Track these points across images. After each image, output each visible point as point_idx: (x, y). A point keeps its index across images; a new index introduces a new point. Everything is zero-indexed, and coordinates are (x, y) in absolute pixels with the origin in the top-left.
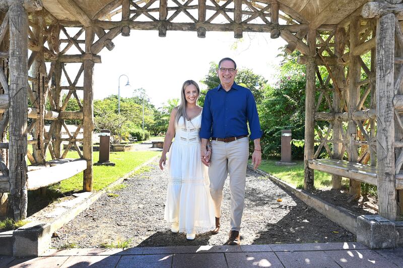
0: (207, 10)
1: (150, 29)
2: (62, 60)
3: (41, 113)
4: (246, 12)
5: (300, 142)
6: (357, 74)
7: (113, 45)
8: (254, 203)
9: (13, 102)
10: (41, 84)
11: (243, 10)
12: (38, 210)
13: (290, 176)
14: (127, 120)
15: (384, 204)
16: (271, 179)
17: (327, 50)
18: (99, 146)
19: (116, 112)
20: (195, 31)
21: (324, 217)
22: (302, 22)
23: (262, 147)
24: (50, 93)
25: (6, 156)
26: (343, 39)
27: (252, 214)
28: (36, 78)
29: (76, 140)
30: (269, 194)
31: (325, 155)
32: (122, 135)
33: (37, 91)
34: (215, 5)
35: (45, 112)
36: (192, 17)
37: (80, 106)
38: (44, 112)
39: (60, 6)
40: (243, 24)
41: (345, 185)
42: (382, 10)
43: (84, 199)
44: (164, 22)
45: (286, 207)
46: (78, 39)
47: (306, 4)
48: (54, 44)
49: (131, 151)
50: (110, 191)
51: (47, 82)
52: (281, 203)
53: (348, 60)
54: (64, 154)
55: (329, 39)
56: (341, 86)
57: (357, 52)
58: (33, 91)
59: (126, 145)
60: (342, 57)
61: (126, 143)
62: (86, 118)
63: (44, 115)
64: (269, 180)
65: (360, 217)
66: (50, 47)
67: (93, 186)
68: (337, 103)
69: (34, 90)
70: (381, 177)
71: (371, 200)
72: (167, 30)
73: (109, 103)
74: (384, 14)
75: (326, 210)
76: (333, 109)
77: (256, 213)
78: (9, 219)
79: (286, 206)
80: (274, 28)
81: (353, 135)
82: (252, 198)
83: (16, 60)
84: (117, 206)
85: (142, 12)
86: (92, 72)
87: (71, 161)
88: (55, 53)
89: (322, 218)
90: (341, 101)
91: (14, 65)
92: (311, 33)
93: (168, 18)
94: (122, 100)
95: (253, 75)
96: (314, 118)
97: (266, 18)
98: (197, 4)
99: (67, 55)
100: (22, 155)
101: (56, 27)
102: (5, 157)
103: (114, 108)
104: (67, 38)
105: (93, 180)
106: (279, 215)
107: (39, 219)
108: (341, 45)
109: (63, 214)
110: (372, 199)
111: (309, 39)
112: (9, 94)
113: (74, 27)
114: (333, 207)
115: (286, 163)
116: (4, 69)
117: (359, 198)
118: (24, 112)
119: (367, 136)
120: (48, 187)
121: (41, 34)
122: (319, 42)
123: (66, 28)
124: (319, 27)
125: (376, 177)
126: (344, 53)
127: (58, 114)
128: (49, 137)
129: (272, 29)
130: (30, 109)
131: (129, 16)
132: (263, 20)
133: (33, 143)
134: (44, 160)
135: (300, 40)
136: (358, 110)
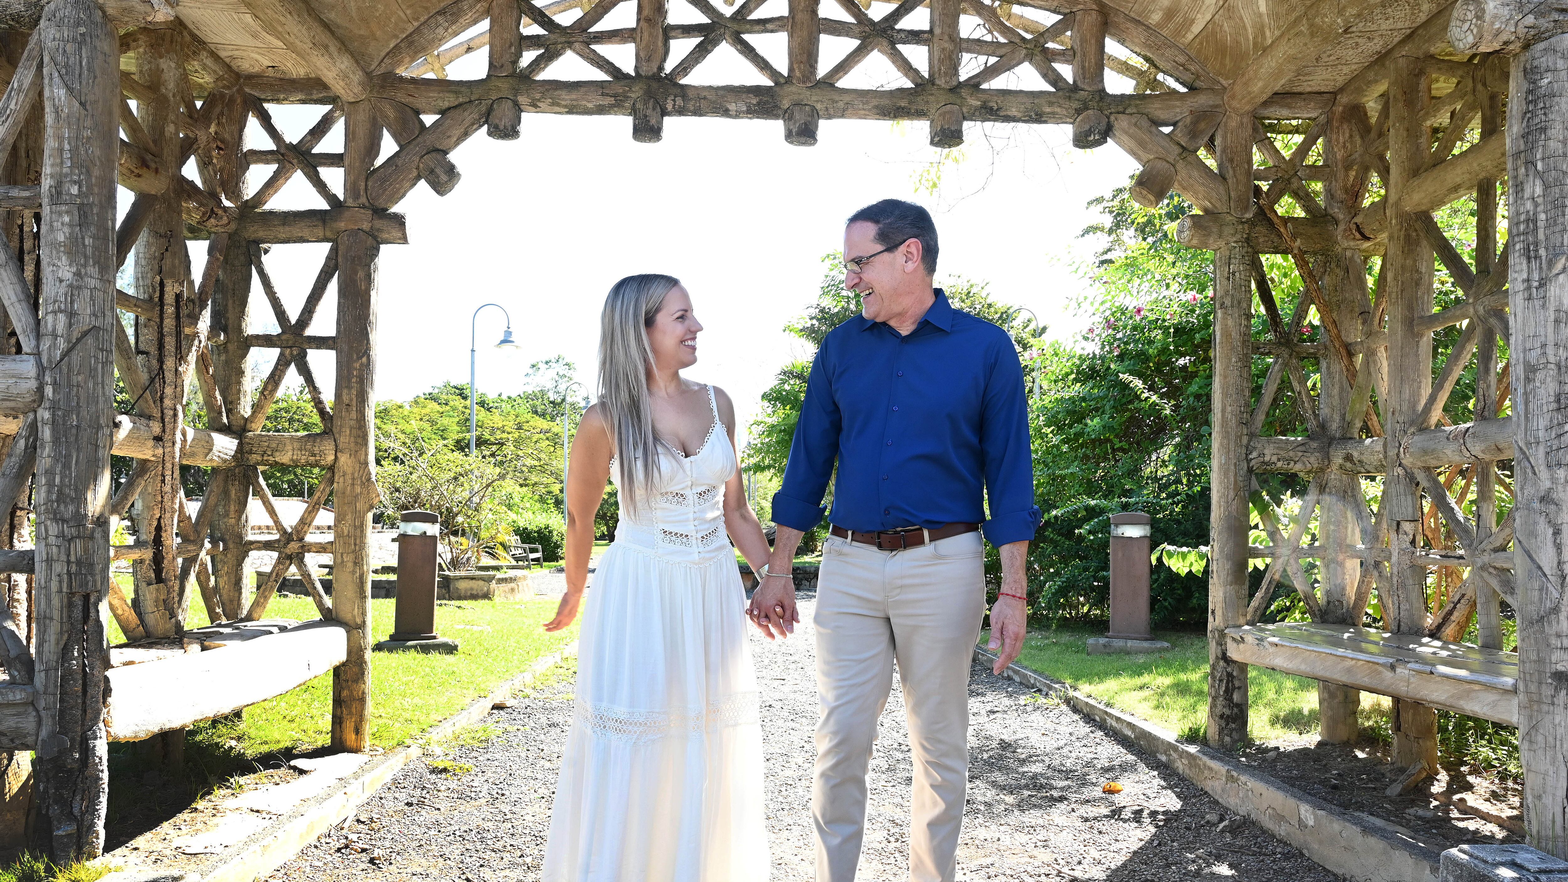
0: (823, 37)
1: (600, 110)
2: (253, 231)
3: (167, 437)
4: (977, 46)
5: (1192, 556)
6: (1417, 284)
7: (451, 173)
8: (1010, 799)
9: (55, 384)
10: (169, 323)
11: (964, 34)
12: (150, 823)
13: (1146, 693)
14: (502, 477)
15: (1547, 800)
16: (1075, 706)
17: (1296, 195)
18: (393, 577)
19: (461, 446)
20: (776, 117)
21: (1294, 854)
22: (1198, 84)
23: (1030, 581)
24: (203, 361)
25: (25, 605)
26: (1360, 150)
27: (1006, 840)
28: (151, 298)
29: (306, 548)
30: (1068, 764)
31: (1288, 609)
32: (484, 534)
33: (154, 351)
34: (855, 16)
35: (184, 434)
36: (763, 64)
37: (322, 412)
38: (179, 436)
39: (248, 18)
40: (964, 92)
41: (1371, 728)
42: (1530, 20)
43: (334, 782)
44: (655, 85)
45: (1138, 814)
46: (314, 151)
47: (1212, 10)
48: (221, 170)
49: (518, 596)
50: (438, 751)
51: (194, 319)
52: (1119, 800)
53: (1381, 230)
54: (256, 604)
55: (1303, 150)
56: (1354, 333)
57: (1417, 197)
58: (139, 352)
59: (499, 575)
60: (1359, 220)
61: (497, 568)
62: (343, 459)
63: (178, 446)
64: (1064, 707)
65: (1454, 851)
66: (204, 182)
67: (369, 728)
68: (1336, 401)
69: (142, 347)
70: (1533, 688)
71: (1482, 784)
72: (664, 113)
73: (435, 416)
74: (1539, 37)
75: (1302, 825)
76: (1323, 426)
77: (1023, 838)
78: (36, 859)
79: (1141, 811)
80: (1086, 108)
81: (1407, 527)
82: (999, 777)
83: (66, 219)
84: (467, 807)
85: (570, 45)
86: (369, 279)
87: (283, 629)
88: (227, 203)
89: (1287, 856)
90: (1353, 394)
91: (61, 238)
92: (1233, 124)
93: (669, 67)
94: (482, 404)
95: (990, 306)
96: (1249, 461)
97: (1057, 66)
98: (785, 13)
99: (271, 213)
100: (86, 597)
101: (232, 100)
102: (22, 610)
103: (454, 435)
104: (273, 147)
105: (371, 708)
106: (1116, 846)
107: (153, 858)
108: (1352, 174)
109: (251, 840)
110: (1486, 784)
111: (1224, 151)
112: (37, 354)
113: (304, 102)
114: (1331, 812)
115: (1130, 643)
116: (21, 260)
117: (1431, 778)
118: (99, 427)
119: (1466, 531)
120: (192, 733)
121: (170, 129)
122: (1264, 162)
123: (270, 107)
124: (1265, 104)
125: (1515, 691)
126: (1366, 203)
127: (236, 442)
128: (197, 532)
129: (1078, 112)
130: (126, 422)
131: (515, 62)
132: (1045, 76)
133: (136, 555)
134: (178, 623)
135: (1188, 152)
136: (1423, 429)
